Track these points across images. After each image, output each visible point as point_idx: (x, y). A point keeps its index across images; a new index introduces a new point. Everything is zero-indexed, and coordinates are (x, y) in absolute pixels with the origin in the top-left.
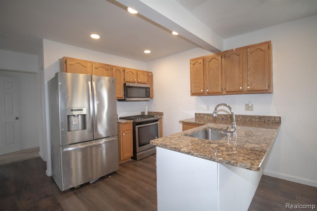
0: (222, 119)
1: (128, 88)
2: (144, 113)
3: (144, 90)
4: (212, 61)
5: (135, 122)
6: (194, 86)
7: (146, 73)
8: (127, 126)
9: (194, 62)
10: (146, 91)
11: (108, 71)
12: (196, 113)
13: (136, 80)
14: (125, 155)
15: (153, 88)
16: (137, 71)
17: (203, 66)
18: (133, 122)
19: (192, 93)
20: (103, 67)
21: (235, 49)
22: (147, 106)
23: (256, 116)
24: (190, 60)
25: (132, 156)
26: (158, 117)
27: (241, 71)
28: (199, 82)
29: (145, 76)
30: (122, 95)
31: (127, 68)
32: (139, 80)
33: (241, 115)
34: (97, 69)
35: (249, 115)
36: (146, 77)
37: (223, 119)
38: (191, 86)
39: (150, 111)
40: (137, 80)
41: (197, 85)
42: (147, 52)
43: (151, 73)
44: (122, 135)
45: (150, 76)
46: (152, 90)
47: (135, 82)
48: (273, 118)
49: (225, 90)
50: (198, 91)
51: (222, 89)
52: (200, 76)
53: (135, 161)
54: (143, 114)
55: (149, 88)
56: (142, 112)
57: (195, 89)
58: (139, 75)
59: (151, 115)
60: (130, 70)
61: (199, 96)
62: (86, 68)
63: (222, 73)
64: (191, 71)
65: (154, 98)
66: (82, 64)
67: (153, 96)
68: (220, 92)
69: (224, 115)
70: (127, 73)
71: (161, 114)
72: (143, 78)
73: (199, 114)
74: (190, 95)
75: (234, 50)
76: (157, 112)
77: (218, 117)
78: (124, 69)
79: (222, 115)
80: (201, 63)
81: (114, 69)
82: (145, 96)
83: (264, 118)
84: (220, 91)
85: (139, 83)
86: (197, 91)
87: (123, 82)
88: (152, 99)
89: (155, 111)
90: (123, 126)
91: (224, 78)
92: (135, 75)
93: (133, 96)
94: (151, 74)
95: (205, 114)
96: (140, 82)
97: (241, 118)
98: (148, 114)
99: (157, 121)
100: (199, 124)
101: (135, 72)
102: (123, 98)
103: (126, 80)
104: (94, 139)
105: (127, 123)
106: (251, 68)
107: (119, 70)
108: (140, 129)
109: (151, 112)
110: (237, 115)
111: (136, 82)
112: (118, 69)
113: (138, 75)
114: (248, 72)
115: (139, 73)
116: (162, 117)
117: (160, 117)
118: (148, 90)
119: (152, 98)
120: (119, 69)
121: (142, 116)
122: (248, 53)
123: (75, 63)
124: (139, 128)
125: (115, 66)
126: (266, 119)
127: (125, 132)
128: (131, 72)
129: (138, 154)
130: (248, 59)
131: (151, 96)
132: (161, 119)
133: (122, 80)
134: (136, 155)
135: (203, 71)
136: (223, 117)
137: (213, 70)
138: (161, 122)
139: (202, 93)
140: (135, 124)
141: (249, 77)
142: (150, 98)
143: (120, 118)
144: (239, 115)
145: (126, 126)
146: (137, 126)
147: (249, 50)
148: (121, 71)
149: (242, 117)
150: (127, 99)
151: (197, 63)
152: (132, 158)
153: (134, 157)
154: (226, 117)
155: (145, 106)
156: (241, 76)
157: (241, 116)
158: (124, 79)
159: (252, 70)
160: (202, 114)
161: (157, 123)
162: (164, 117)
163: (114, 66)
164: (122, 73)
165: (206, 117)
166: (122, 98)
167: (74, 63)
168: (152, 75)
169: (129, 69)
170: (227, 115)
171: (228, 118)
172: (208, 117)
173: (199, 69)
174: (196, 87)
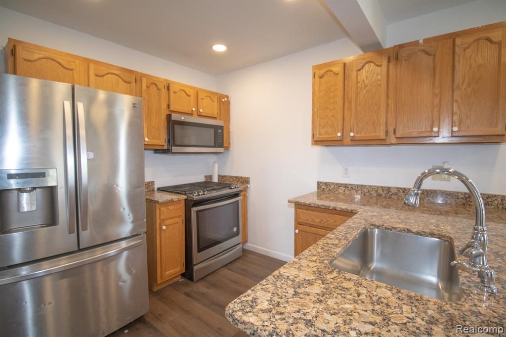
0: (377, 196)
1: (175, 125)
2: (211, 177)
3: (212, 131)
4: (364, 68)
5: (189, 199)
6: (320, 125)
7: (216, 97)
8: (171, 208)
9: (322, 72)
10: (216, 133)
11: (128, 84)
12: (321, 181)
13: (194, 109)
14: (167, 273)
15: (229, 128)
16: (197, 92)
17: (342, 79)
18: (185, 200)
19: (315, 139)
20: (117, 75)
21: (424, 40)
22: (216, 165)
23: (458, 193)
24: (313, 66)
25: (184, 271)
26: (241, 187)
27: (437, 91)
28: (333, 116)
29: (214, 102)
30: (162, 140)
31: (174, 83)
32: (201, 111)
34: (101, 78)
36: (216, 104)
37: (379, 195)
38: (313, 123)
39: (223, 174)
40: (197, 110)
41: (327, 122)
42: (219, 48)
43: (227, 97)
44: (161, 228)
45: (224, 104)
46: (229, 133)
47: (192, 114)
49: (395, 133)
50: (329, 134)
51: (387, 132)
52: (336, 102)
53: (190, 282)
54: (209, 180)
55: (221, 128)
56: (206, 177)
57: (323, 131)
58: (202, 99)
59: (224, 182)
60: (182, 88)
61: (326, 146)
62: (71, 72)
63: (388, 96)
64: (314, 92)
65: (231, 148)
66: (61, 61)
67: (230, 144)
68: (383, 138)
69: (382, 187)
70: (174, 93)
71: (245, 181)
72: (209, 107)
73: (326, 184)
74: (311, 144)
75: (421, 41)
76: (236, 177)
77: (369, 191)
78: (169, 84)
79: (378, 187)
80: (338, 74)
81: (144, 80)
82: (213, 145)
84: (383, 136)
85: (200, 115)
86: (327, 136)
87: (164, 112)
88: (228, 150)
89: (234, 174)
90: (162, 209)
91: (392, 107)
92: (192, 98)
93: (186, 143)
94: (226, 99)
95: (339, 185)
96: (203, 114)
98: (219, 179)
99: (236, 195)
100: (335, 210)
101: (191, 92)
102: (165, 147)
103: (172, 109)
104: (81, 248)
105: (172, 201)
106: (463, 84)
107: (156, 85)
108: (199, 214)
109: (224, 176)
111: (195, 114)
112: (153, 83)
113: (199, 99)
114: (456, 93)
115: (201, 95)
116: (247, 187)
117: (244, 186)
118: (220, 131)
119: (227, 148)
120: (157, 83)
121: (207, 184)
122: (457, 49)
123: (41, 56)
124: (198, 212)
125: (148, 75)
127: (167, 222)
128: (185, 92)
129: (195, 268)
130: (456, 63)
131: (225, 145)
132: (245, 191)
133: (164, 106)
134: (192, 270)
135: (342, 90)
136: (380, 191)
137: (366, 89)
138: (245, 197)
139: (339, 139)
140: (190, 204)
141: (455, 105)
142: (223, 149)
143: (159, 189)
145: (169, 207)
146: (195, 209)
147: (458, 41)
148: (161, 86)
150: (174, 149)
151: (329, 72)
152: (183, 275)
153: (188, 274)
154: (385, 192)
155: (213, 164)
156: (436, 102)
158: (169, 106)
159: (465, 89)
160: (333, 183)
161: (238, 201)
162: (252, 186)
163: (143, 75)
164: (164, 91)
165: (341, 190)
166: (163, 145)
167: (36, 56)
168: (228, 103)
169: (180, 84)
170: (388, 189)
171: (391, 195)
172: (347, 192)
173: (333, 86)
174: (324, 127)
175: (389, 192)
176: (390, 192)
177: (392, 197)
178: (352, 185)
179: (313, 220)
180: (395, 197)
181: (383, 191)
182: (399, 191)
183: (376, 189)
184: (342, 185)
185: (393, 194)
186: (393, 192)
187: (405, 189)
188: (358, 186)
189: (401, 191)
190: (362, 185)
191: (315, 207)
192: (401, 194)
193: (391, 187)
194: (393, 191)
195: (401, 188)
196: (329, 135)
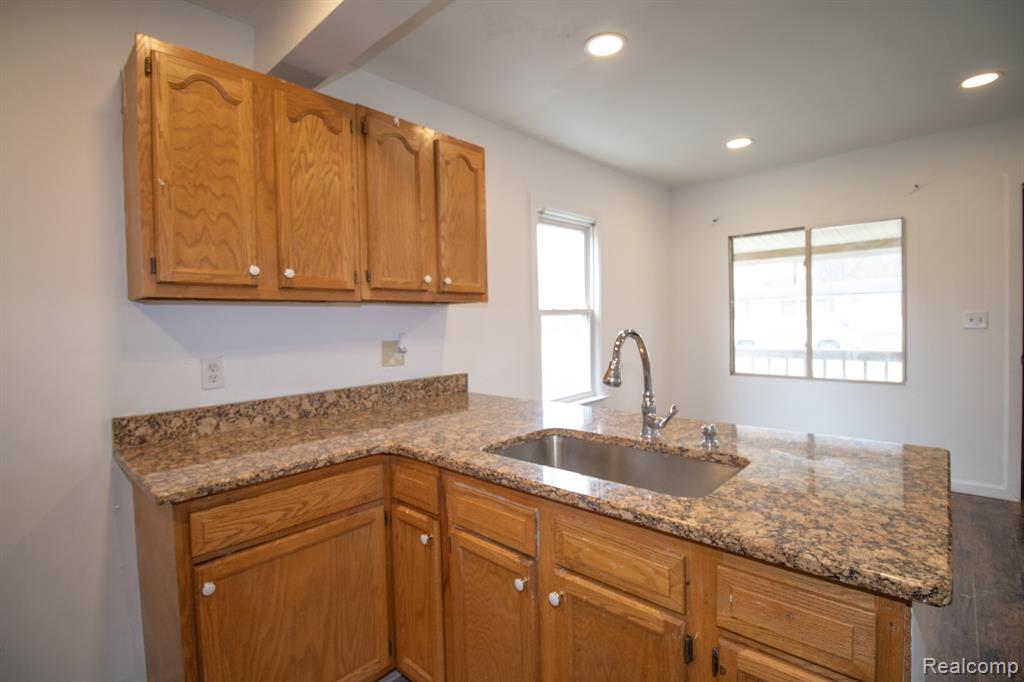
0: (301, 418)
9: (183, 72)
17: (250, 124)
33: (376, 386)
35: (397, 383)
37: (304, 415)
48: (454, 381)
49: (368, 278)
57: (192, 254)
69: (309, 396)
73: (152, 420)
75: (397, 121)
77: (282, 412)
79: (301, 397)
83: (435, 385)
86: (206, 270)
95: (199, 415)
97: (374, 397)
110: (362, 388)
126: (440, 386)
135: (251, 152)
136: (306, 406)
141: (443, 244)
144: (370, 388)
147: (442, 147)
149: (380, 391)
151: (202, 85)
154: (316, 404)
157: (373, 390)
160: (177, 414)
165: (205, 428)
170: (322, 396)
171: (328, 408)
172: (223, 427)
173: (222, 129)
174: (197, 242)
175: (322, 403)
176: (325, 401)
177: (329, 411)
178: (238, 405)
179: (260, 523)
180: (334, 411)
181: (311, 403)
182: (340, 397)
183: (298, 403)
184: (209, 411)
185: (331, 404)
186: (331, 401)
187: (349, 390)
188: (254, 405)
189: (344, 396)
190: (265, 401)
191: (273, 479)
192: (344, 401)
193: (326, 392)
194: (330, 399)
195: (343, 390)
196: (215, 267)
